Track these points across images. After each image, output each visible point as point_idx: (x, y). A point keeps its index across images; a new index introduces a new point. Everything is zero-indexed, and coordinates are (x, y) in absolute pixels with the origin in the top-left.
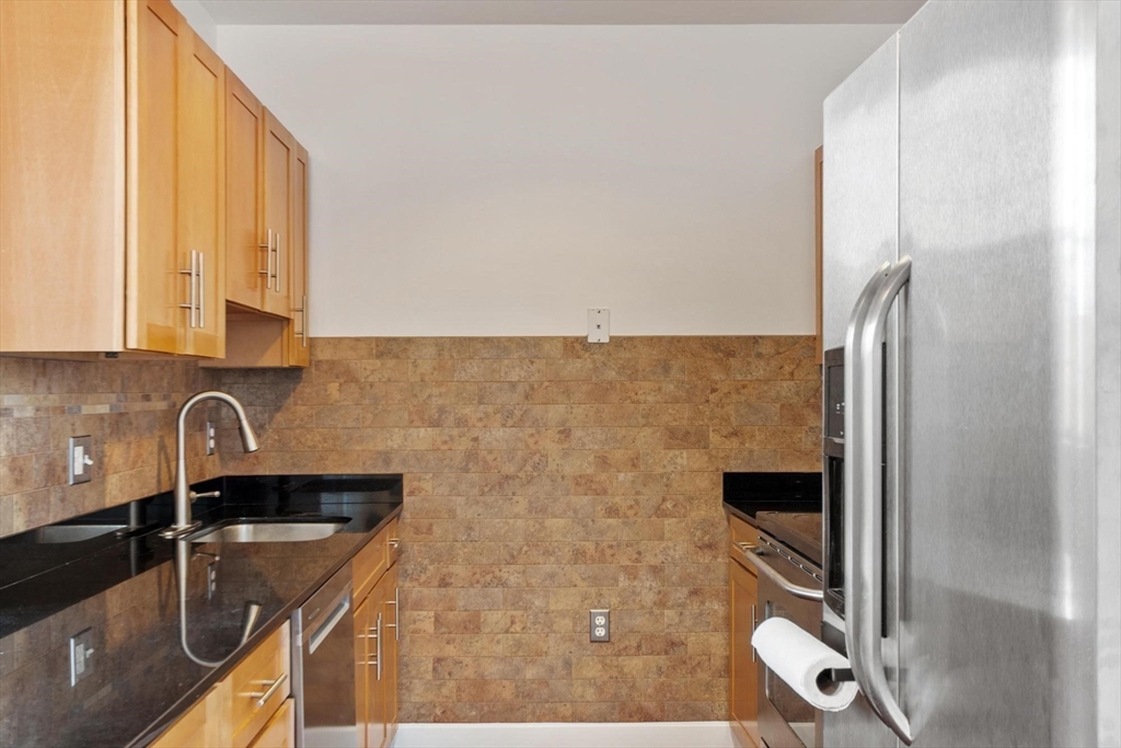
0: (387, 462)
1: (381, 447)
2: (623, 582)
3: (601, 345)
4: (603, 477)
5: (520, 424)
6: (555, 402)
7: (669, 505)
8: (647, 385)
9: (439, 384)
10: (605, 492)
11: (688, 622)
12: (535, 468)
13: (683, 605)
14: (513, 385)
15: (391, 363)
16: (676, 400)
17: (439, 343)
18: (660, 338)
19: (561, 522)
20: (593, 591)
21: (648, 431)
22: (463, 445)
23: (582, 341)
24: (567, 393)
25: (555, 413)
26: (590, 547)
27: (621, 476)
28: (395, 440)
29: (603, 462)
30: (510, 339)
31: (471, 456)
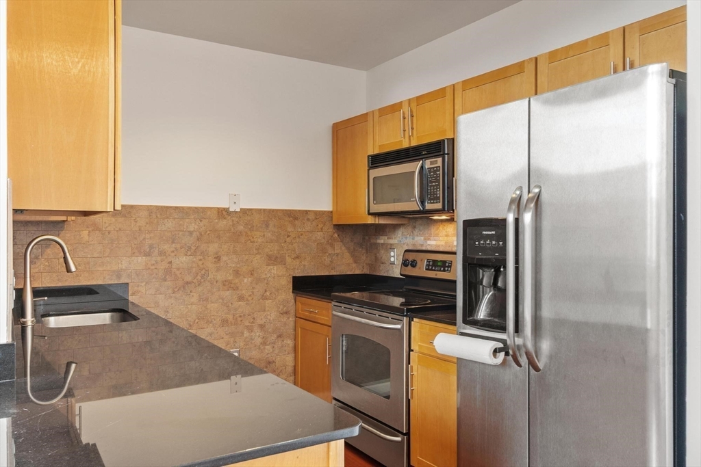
0: (119, 277)
1: (115, 268)
2: (246, 334)
3: (236, 212)
4: (237, 281)
5: (194, 254)
6: (213, 242)
7: (268, 294)
8: (258, 233)
9: (150, 232)
10: (237, 288)
11: (276, 351)
12: (202, 277)
13: (274, 343)
14: (191, 233)
15: (121, 219)
16: (272, 241)
17: (150, 210)
18: (264, 210)
19: (216, 305)
20: (232, 340)
21: (259, 256)
22: (165, 265)
23: (227, 210)
24: (219, 237)
25: (213, 248)
26: (230, 317)
27: (246, 280)
28: (124, 264)
29: (237, 273)
30: (190, 208)
31: (168, 271)
